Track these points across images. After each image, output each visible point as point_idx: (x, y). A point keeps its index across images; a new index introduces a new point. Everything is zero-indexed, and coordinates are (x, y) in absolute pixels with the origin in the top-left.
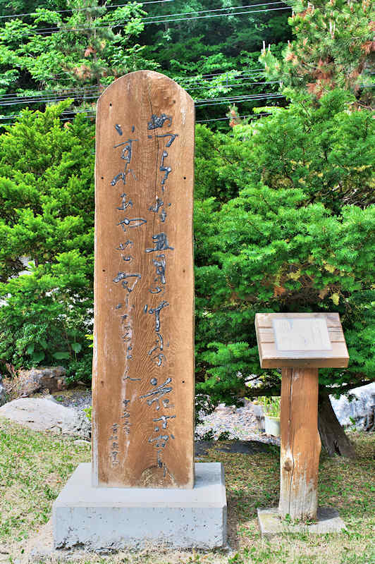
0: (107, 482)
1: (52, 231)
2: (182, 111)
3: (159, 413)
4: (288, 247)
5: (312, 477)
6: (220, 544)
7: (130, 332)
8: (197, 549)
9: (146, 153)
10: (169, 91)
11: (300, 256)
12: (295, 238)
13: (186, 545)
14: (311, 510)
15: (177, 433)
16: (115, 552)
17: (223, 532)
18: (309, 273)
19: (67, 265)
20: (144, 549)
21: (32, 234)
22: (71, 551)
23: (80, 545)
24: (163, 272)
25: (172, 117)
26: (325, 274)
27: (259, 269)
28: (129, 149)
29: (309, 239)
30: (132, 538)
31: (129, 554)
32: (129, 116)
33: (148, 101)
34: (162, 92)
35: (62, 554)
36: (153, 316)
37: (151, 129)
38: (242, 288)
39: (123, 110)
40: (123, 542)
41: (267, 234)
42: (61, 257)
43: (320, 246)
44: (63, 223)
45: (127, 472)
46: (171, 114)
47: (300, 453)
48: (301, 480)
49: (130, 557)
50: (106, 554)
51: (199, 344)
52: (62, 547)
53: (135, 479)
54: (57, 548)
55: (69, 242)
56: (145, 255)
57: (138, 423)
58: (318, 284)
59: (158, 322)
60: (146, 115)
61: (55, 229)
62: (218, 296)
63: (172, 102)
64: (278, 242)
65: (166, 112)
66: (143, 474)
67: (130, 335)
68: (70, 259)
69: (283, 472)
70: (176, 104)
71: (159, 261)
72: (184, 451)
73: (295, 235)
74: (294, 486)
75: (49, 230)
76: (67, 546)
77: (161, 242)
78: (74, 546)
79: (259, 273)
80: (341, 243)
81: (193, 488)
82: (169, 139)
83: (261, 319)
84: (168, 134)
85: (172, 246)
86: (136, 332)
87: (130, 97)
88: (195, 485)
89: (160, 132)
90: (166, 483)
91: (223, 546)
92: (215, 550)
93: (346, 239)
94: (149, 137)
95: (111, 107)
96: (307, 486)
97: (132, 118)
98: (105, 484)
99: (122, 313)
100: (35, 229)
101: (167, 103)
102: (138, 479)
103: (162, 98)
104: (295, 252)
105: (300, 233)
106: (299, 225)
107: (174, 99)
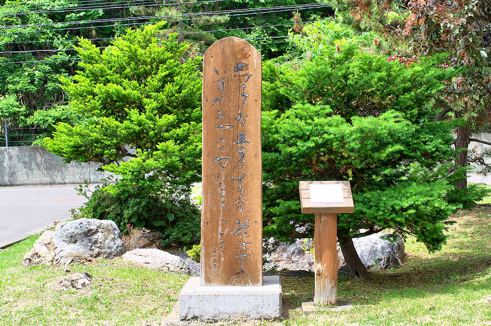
0: (210, 283)
1: (153, 126)
2: (254, 61)
3: (241, 241)
4: (320, 141)
5: (333, 279)
6: (278, 316)
7: (224, 192)
8: (264, 319)
9: (233, 86)
10: (246, 49)
11: (327, 146)
12: (323, 136)
13: (258, 316)
14: (333, 299)
15: (252, 253)
16: (216, 321)
17: (280, 309)
18: (332, 157)
19: (165, 152)
20: (234, 319)
21: (138, 128)
22: (190, 321)
23: (195, 318)
24: (243, 157)
25: (248, 65)
26: (343, 157)
27: (303, 155)
28: (223, 83)
29: (332, 136)
30: (226, 313)
31: (224, 322)
32: (222, 63)
33: (234, 54)
34: (243, 50)
35: (186, 323)
36: (237, 182)
37: (236, 71)
38: (292, 166)
39: (219, 60)
40: (221, 315)
41: (308, 133)
42: (160, 146)
43: (337, 141)
44: (161, 119)
45: (222, 276)
46: (248, 63)
47: (326, 265)
48: (326, 281)
49: (225, 323)
50: (211, 322)
51: (266, 203)
52: (185, 319)
53: (227, 281)
54: (182, 320)
55: (166, 135)
56: (233, 146)
57: (229, 246)
58: (339, 163)
59: (240, 186)
60: (233, 64)
61: (155, 125)
62: (278, 171)
63: (248, 56)
64: (314, 138)
65: (245, 62)
66: (232, 278)
67: (224, 194)
68: (167, 147)
69: (316, 277)
70: (251, 57)
71: (241, 150)
72: (256, 263)
73: (324, 133)
74: (323, 285)
75: (151, 125)
76: (187, 318)
77: (241, 138)
78: (192, 318)
79: (303, 157)
80: (351, 139)
81: (262, 285)
82: (246, 77)
83: (303, 184)
84: (246, 75)
85: (248, 141)
86: (227, 192)
87: (223, 52)
88: (263, 285)
89: (241, 73)
90: (246, 283)
91: (280, 317)
92: (275, 319)
93: (354, 137)
94: (235, 76)
95: (212, 58)
96: (331, 285)
97: (224, 64)
98: (209, 284)
99: (218, 181)
100: (140, 124)
101: (245, 56)
102: (229, 280)
103: (242, 54)
104: (324, 144)
105: (327, 132)
106: (326, 128)
107: (250, 54)
